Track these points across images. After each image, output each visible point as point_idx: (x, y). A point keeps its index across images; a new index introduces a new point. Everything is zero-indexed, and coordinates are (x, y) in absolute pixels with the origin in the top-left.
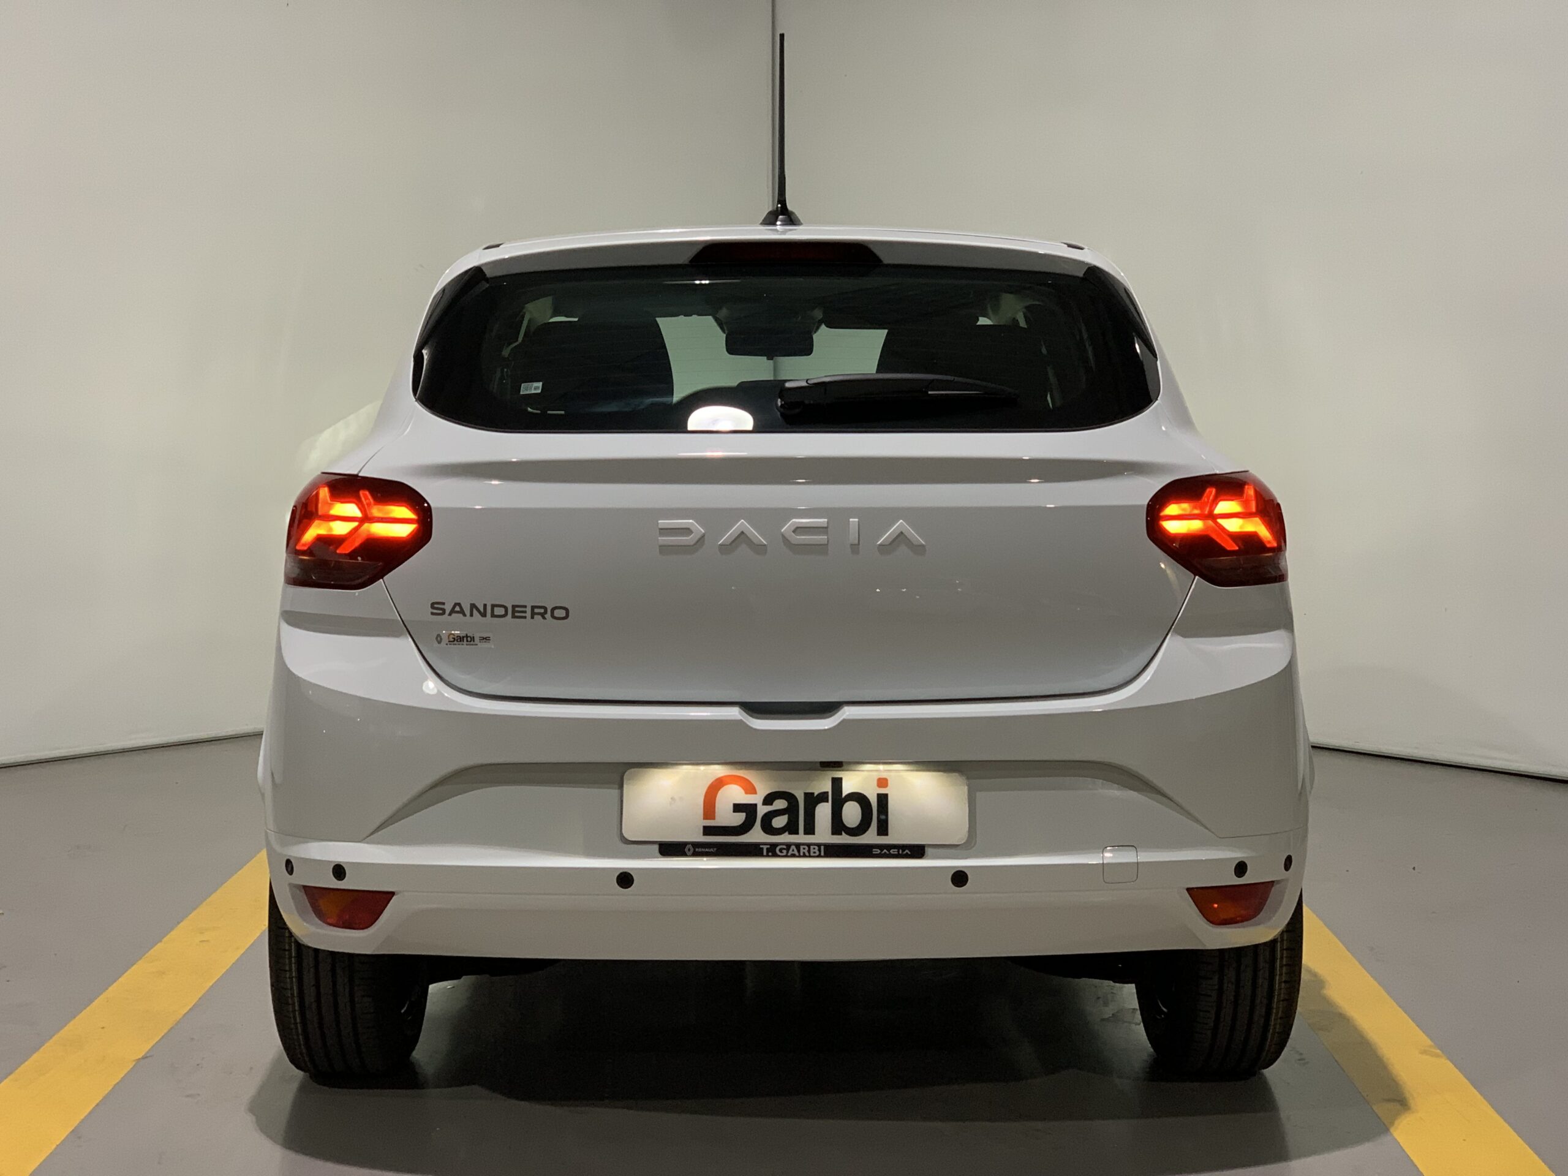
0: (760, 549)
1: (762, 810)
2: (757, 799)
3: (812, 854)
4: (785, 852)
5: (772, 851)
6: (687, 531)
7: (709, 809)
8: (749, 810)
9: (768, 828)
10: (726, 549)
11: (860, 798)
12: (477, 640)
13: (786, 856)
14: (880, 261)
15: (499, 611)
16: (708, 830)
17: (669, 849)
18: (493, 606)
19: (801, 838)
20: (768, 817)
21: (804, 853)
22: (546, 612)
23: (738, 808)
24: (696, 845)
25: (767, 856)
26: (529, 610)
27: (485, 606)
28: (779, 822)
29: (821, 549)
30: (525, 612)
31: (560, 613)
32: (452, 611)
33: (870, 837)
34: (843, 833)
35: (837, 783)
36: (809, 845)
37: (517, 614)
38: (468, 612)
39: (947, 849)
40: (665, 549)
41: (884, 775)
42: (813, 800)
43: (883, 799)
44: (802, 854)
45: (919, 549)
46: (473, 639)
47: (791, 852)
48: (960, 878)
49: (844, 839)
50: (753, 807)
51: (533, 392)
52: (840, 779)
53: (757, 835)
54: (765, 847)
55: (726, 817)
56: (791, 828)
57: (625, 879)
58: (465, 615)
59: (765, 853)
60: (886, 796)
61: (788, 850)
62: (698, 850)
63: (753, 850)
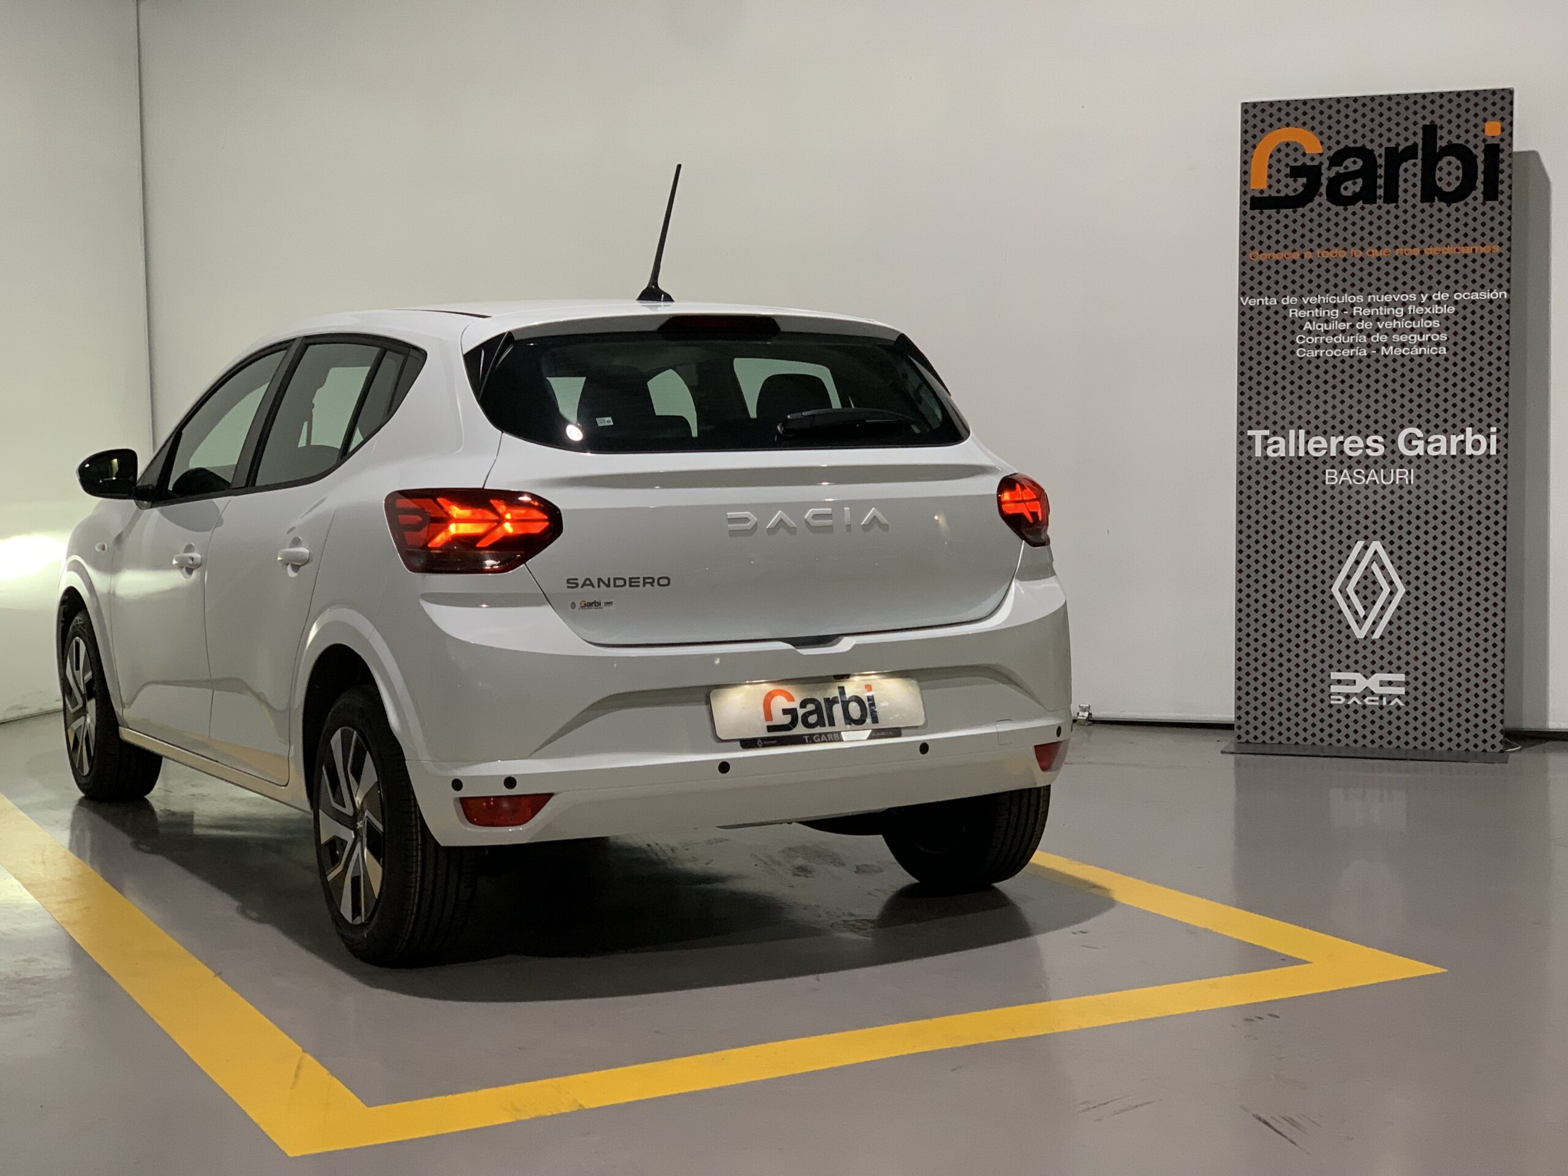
0: (792, 530)
1: (801, 712)
2: (795, 705)
3: (835, 739)
5: (811, 740)
6: (746, 520)
7: (768, 715)
8: (792, 712)
9: (807, 724)
10: (772, 531)
11: (858, 700)
12: (602, 604)
13: (820, 742)
14: (779, 329)
15: (619, 582)
16: (770, 729)
17: (748, 744)
18: (615, 579)
19: (827, 729)
20: (805, 716)
21: (830, 739)
22: (654, 581)
23: (786, 711)
24: (763, 739)
25: (809, 743)
26: (641, 580)
27: (609, 579)
28: (813, 719)
29: (829, 529)
30: (638, 582)
31: (664, 582)
32: (584, 585)
34: (852, 724)
35: (842, 690)
36: (832, 733)
37: (632, 584)
38: (596, 584)
39: (914, 729)
40: (733, 533)
41: (868, 683)
43: (871, 699)
45: (885, 527)
46: (599, 604)
47: (823, 739)
48: (924, 748)
50: (795, 710)
51: (607, 424)
52: (843, 688)
53: (800, 730)
54: (806, 737)
55: (779, 718)
56: (820, 722)
57: (724, 767)
58: (593, 586)
59: (807, 741)
60: (872, 697)
61: (820, 738)
62: (767, 742)
63: (799, 740)
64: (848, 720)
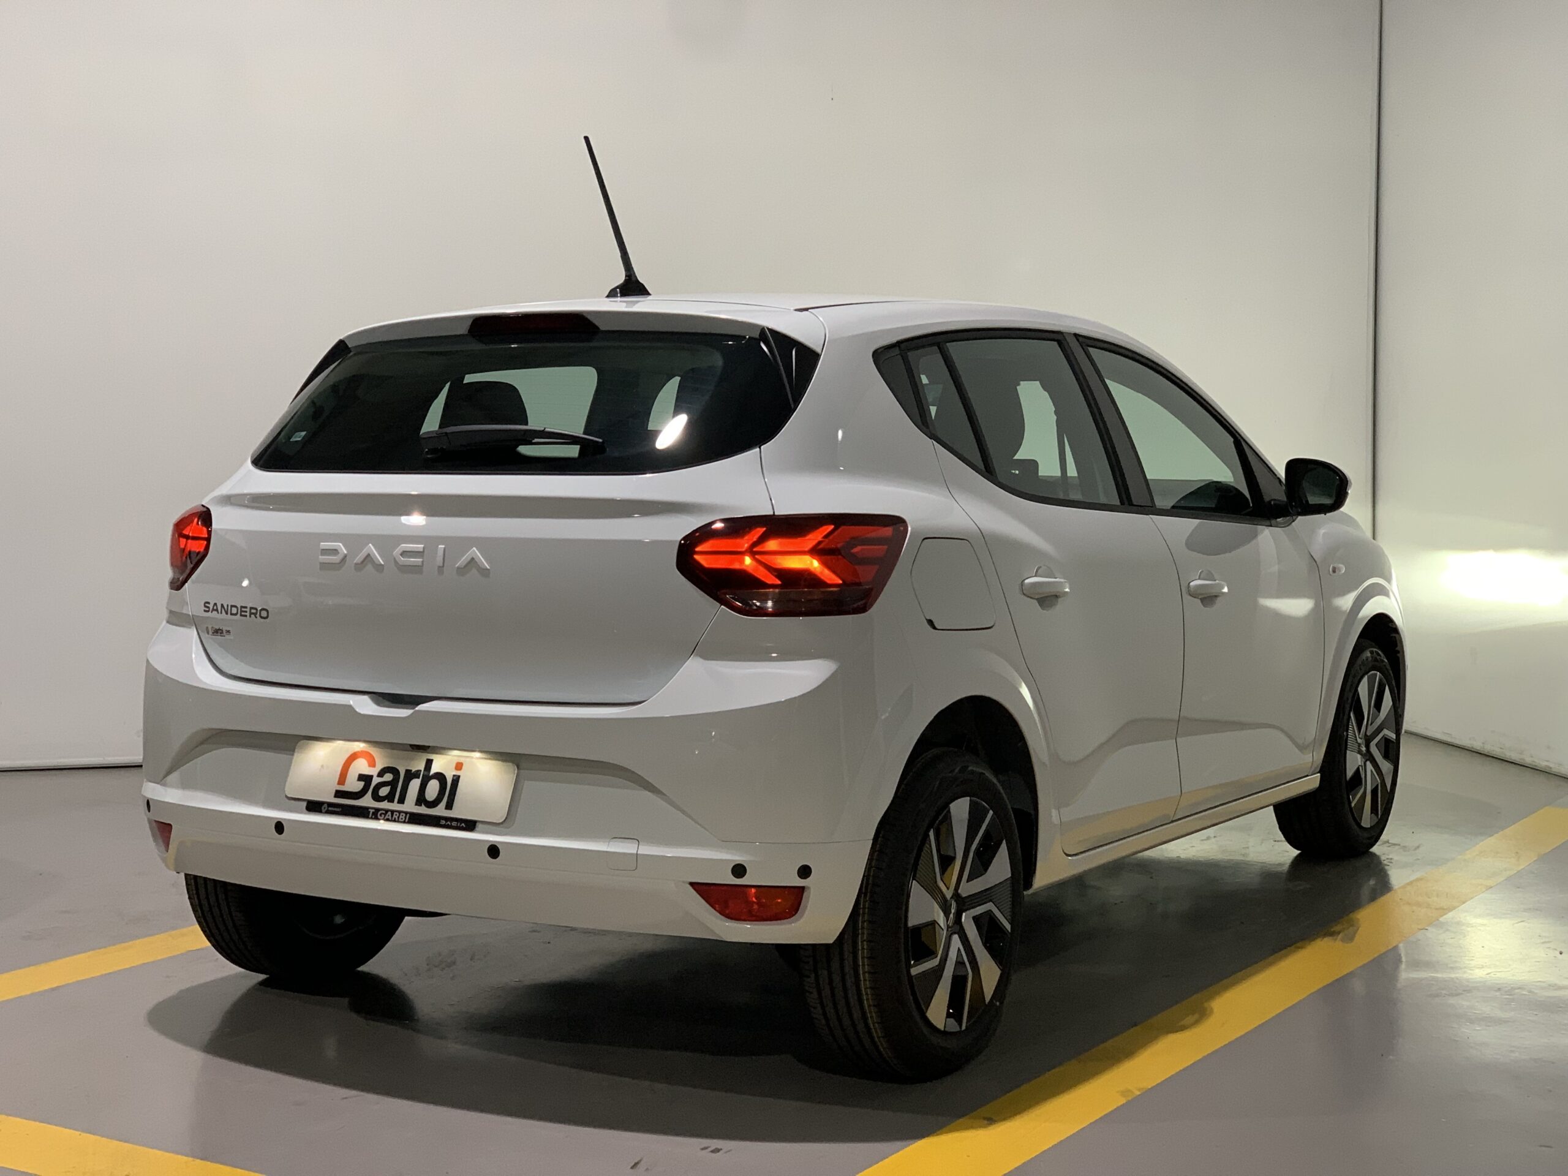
0: (379, 568)
1: (376, 780)
2: (374, 772)
3: (400, 820)
4: (383, 816)
5: (375, 815)
7: (342, 779)
8: (365, 779)
9: (376, 797)
10: (359, 567)
11: (440, 777)
12: (224, 632)
13: (384, 820)
14: (597, 328)
15: (234, 610)
16: (339, 794)
17: (314, 807)
18: (232, 606)
19: (395, 806)
20: (378, 787)
21: (395, 818)
22: (256, 613)
23: (362, 777)
24: (330, 805)
25: (372, 818)
26: (248, 610)
27: (228, 606)
28: (384, 791)
29: (417, 569)
30: (246, 612)
31: (264, 614)
32: (213, 610)
33: (440, 811)
34: (423, 805)
35: (429, 763)
36: (400, 812)
37: (243, 613)
38: (220, 611)
39: (493, 826)
40: (324, 566)
41: (461, 760)
42: (410, 775)
43: (456, 780)
44: (393, 819)
45: (485, 572)
46: (222, 633)
47: (387, 817)
48: (494, 851)
49: (423, 810)
50: (371, 777)
52: (432, 760)
53: (367, 801)
54: (372, 811)
55: (353, 784)
56: (390, 798)
57: (279, 827)
58: (218, 613)
59: (370, 816)
60: (459, 777)
61: (385, 814)
62: (329, 809)
63: (362, 813)
64: (421, 800)
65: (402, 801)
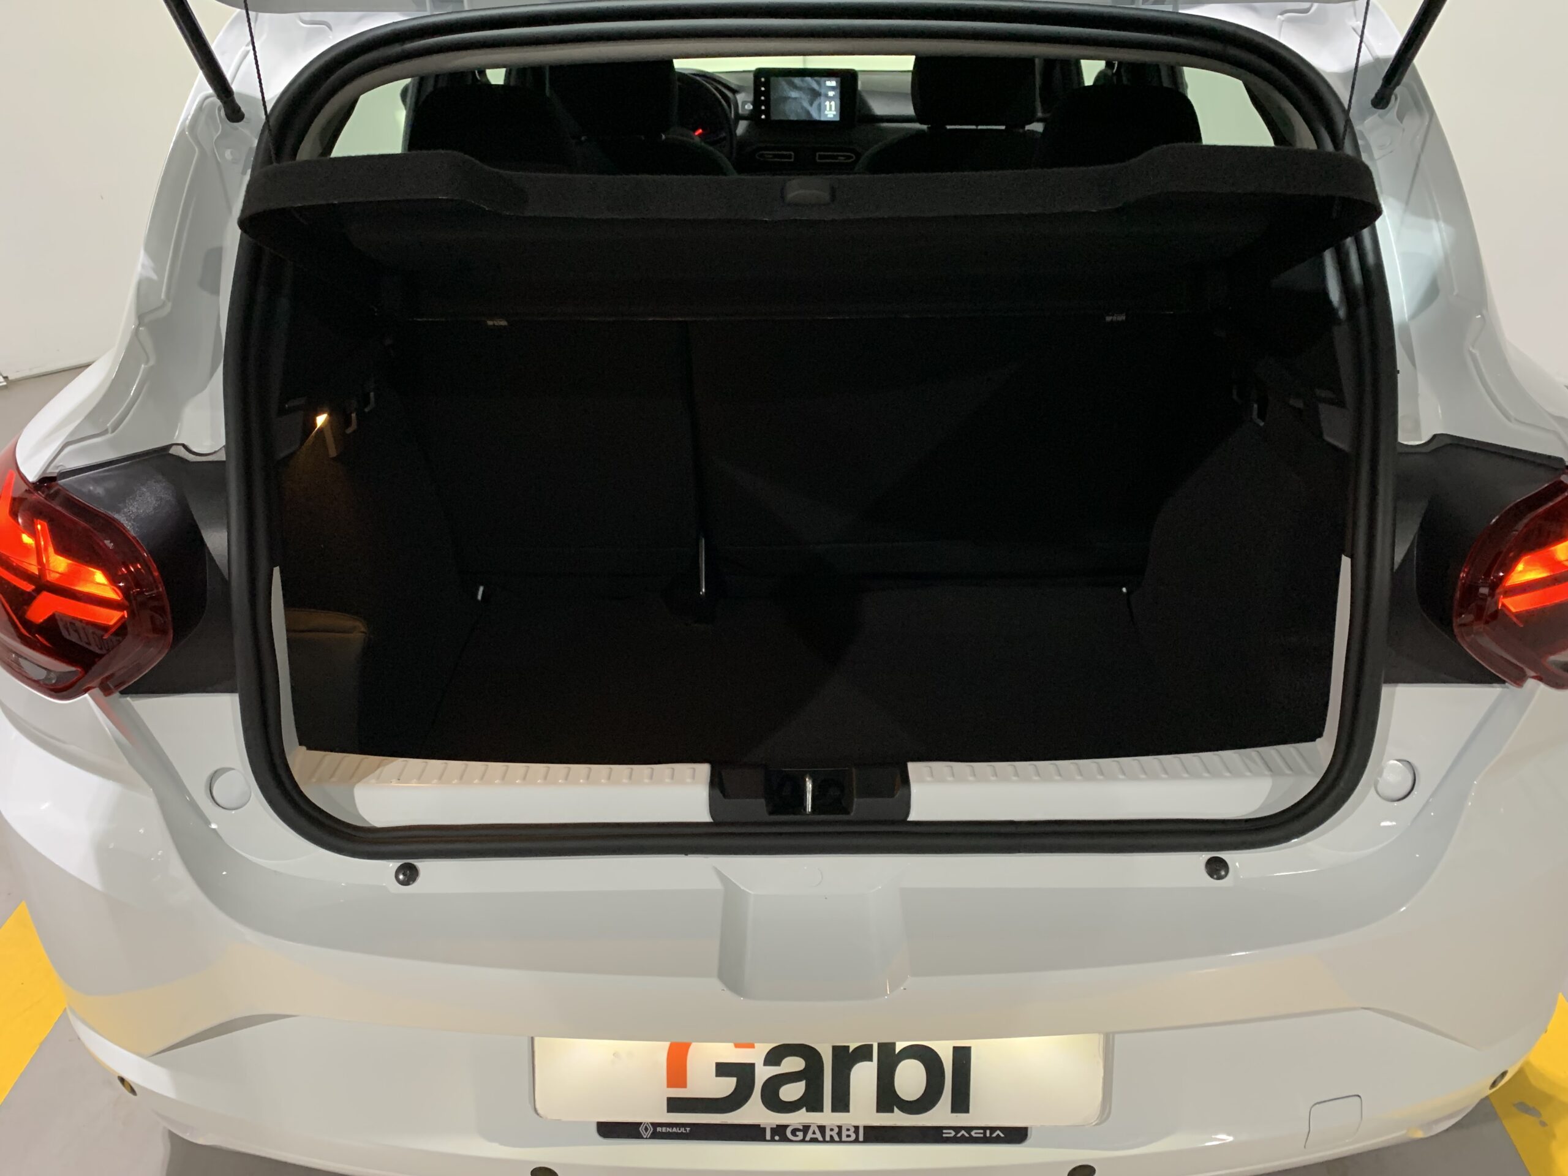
1: (763, 1073)
2: (755, 1055)
3: (844, 1138)
4: (800, 1135)
5: (780, 1134)
7: (677, 1072)
8: (743, 1073)
9: (772, 1101)
11: (924, 1056)
13: (803, 1141)
16: (675, 1105)
17: (616, 1131)
20: (772, 1086)
21: (831, 1137)
23: (723, 1069)
25: (772, 1140)
28: (792, 1092)
33: (941, 1115)
34: (896, 1109)
36: (840, 1127)
42: (845, 1058)
43: (962, 1056)
44: (828, 1138)
47: (809, 1136)
48: (1082, 1172)
49: (897, 1119)
50: (749, 1068)
53: (754, 1112)
54: (768, 1130)
55: (705, 1081)
56: (811, 1101)
57: (542, 1173)
59: (768, 1137)
60: (968, 1050)
61: (805, 1133)
62: (660, 1132)
63: (746, 1134)
64: (887, 1098)
65: (841, 1103)
